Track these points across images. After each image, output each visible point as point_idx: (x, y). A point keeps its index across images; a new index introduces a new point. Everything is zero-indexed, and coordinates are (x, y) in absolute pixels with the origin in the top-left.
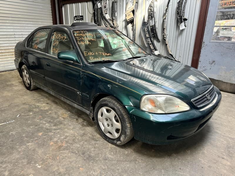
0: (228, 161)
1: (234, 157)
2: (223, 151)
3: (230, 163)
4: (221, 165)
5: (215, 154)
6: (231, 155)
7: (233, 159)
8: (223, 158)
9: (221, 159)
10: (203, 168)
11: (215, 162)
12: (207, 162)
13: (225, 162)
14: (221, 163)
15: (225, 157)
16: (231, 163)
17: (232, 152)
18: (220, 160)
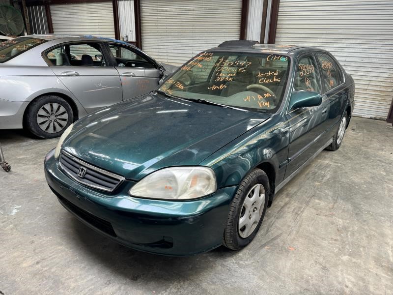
0: (30, 266)
1: (33, 278)
2: (53, 270)
3: (24, 266)
4: (28, 254)
5: (50, 257)
6: (38, 277)
7: (28, 275)
8: (38, 263)
9: (38, 260)
10: (35, 235)
11: (37, 251)
12: (41, 242)
13: (30, 262)
14: (30, 256)
15: (38, 266)
16: (23, 268)
17: (45, 282)
18: (36, 257)
